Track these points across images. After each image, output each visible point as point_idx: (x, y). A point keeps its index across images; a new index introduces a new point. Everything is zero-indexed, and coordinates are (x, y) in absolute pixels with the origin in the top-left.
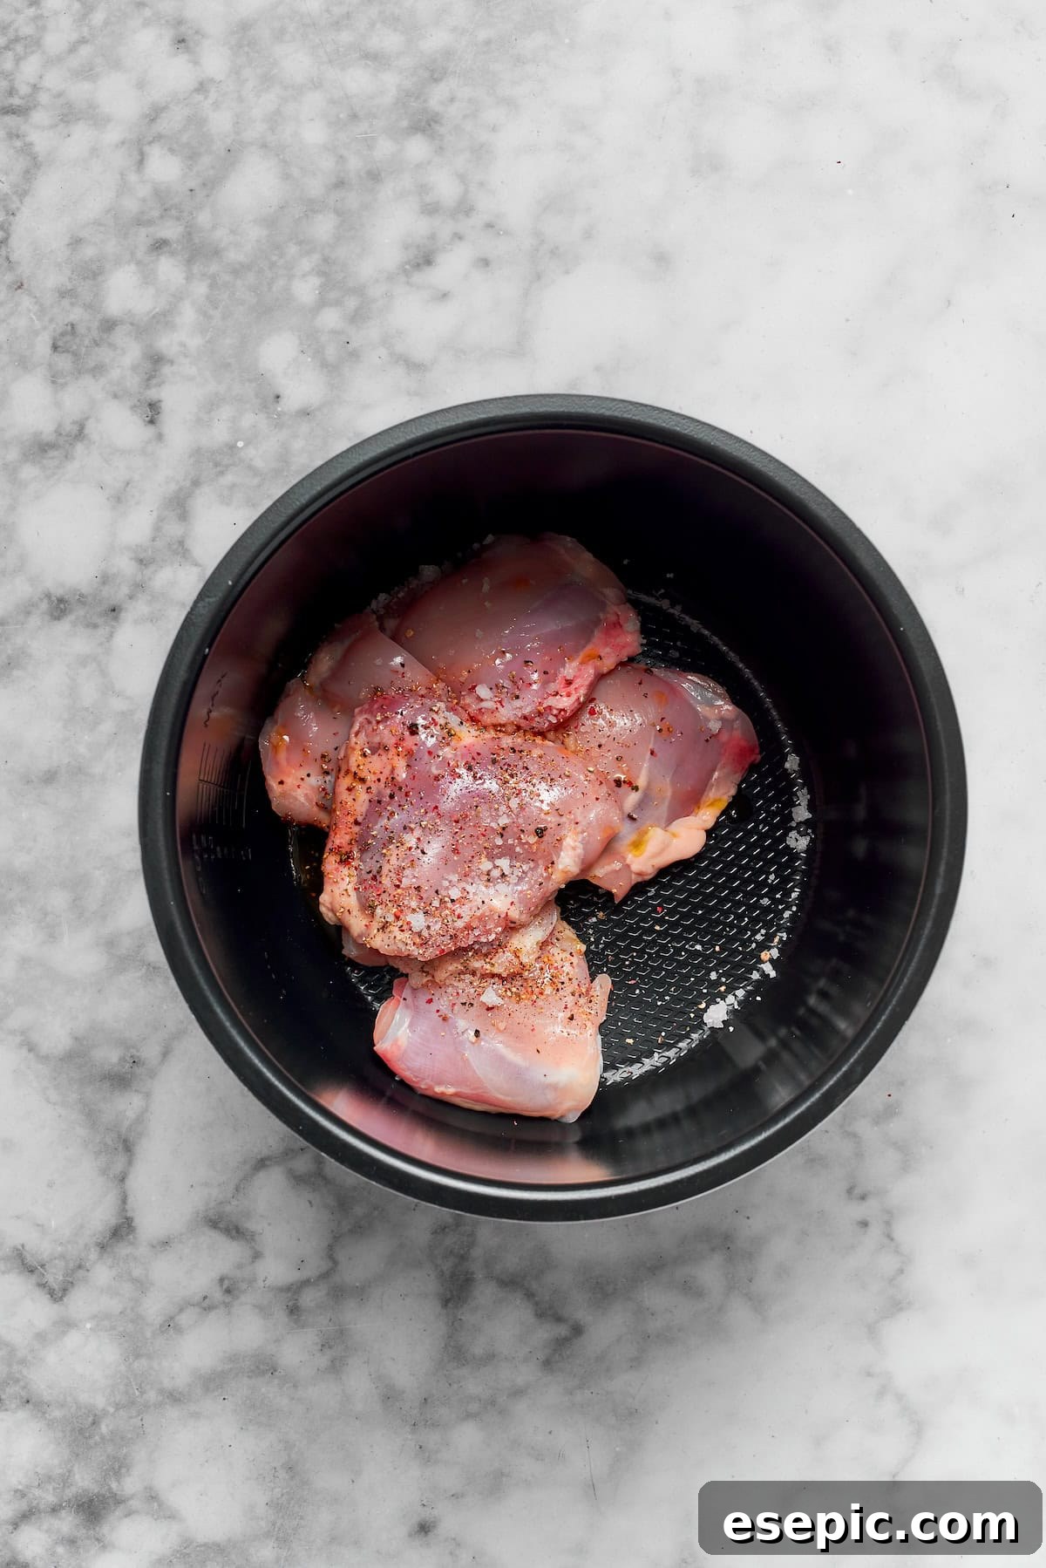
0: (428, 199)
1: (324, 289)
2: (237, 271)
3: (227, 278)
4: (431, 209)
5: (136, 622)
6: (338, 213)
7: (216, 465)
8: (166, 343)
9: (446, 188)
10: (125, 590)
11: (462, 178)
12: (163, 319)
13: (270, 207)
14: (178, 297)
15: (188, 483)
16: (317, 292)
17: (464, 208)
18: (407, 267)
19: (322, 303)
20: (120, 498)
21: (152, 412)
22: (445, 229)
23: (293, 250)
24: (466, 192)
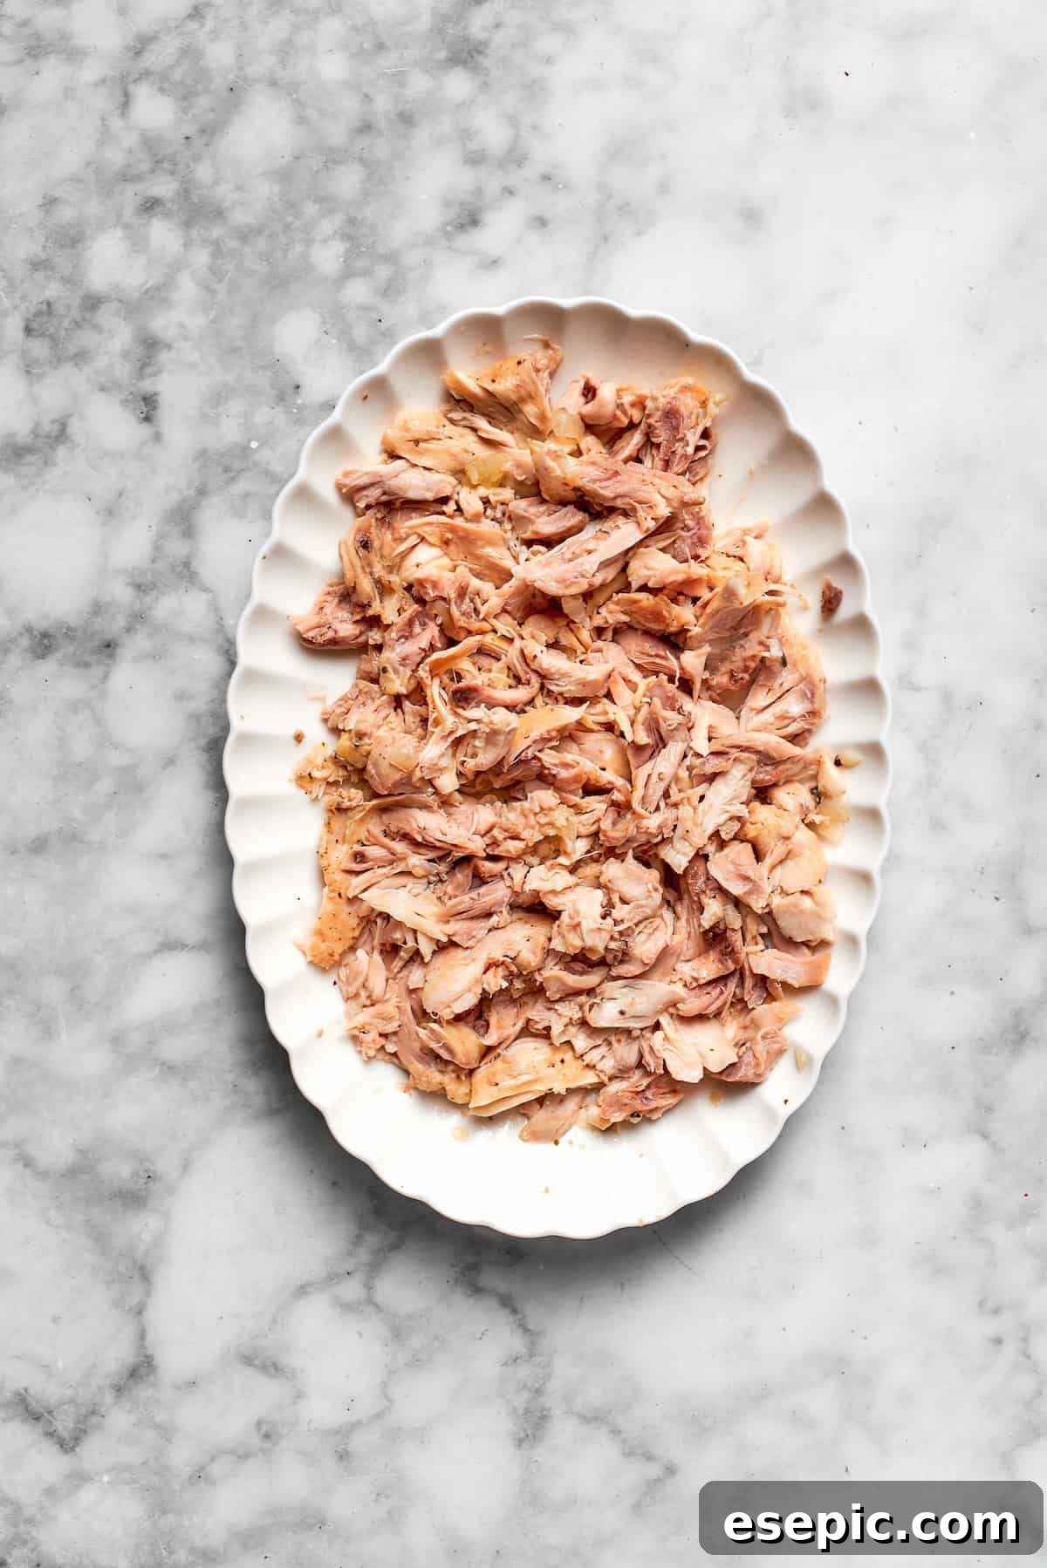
0: (472, 146)
1: (348, 257)
2: (245, 235)
3: (233, 244)
4: (475, 159)
5: (136, 660)
6: (362, 161)
7: (226, 470)
8: (162, 323)
9: (493, 133)
10: (121, 622)
11: (513, 121)
12: (157, 295)
13: (283, 157)
14: (176, 267)
15: (192, 492)
16: (342, 259)
17: (515, 157)
18: (449, 228)
19: (348, 274)
20: (111, 512)
21: (148, 408)
22: (493, 183)
23: (311, 209)
24: (517, 136)
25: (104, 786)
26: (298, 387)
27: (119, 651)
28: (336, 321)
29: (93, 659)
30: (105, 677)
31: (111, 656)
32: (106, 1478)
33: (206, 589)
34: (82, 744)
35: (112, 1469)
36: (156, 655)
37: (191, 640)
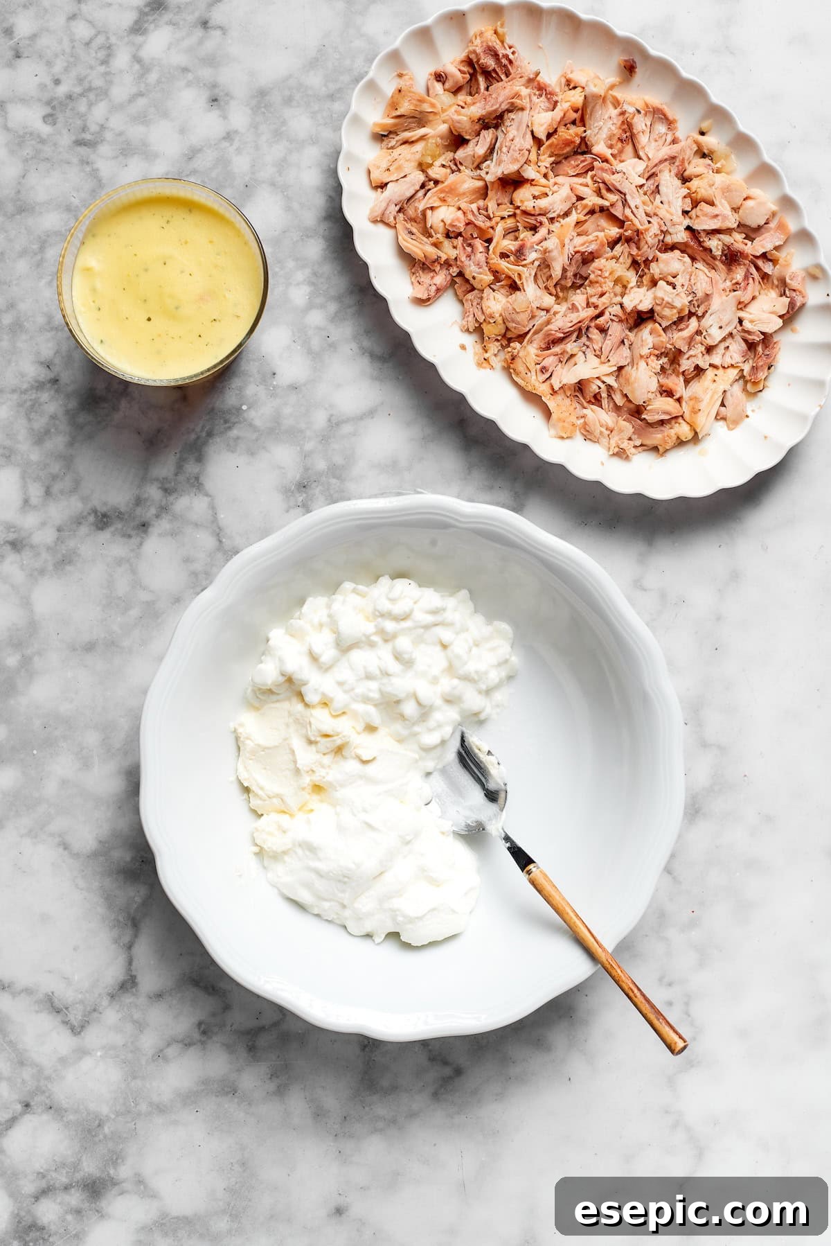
25: (134, 612)
26: (274, 374)
27: (150, 529)
28: (301, 335)
29: (133, 533)
30: (141, 544)
31: (145, 532)
32: (99, 1054)
33: (207, 495)
34: (122, 586)
35: (103, 1048)
36: (173, 534)
37: (196, 525)
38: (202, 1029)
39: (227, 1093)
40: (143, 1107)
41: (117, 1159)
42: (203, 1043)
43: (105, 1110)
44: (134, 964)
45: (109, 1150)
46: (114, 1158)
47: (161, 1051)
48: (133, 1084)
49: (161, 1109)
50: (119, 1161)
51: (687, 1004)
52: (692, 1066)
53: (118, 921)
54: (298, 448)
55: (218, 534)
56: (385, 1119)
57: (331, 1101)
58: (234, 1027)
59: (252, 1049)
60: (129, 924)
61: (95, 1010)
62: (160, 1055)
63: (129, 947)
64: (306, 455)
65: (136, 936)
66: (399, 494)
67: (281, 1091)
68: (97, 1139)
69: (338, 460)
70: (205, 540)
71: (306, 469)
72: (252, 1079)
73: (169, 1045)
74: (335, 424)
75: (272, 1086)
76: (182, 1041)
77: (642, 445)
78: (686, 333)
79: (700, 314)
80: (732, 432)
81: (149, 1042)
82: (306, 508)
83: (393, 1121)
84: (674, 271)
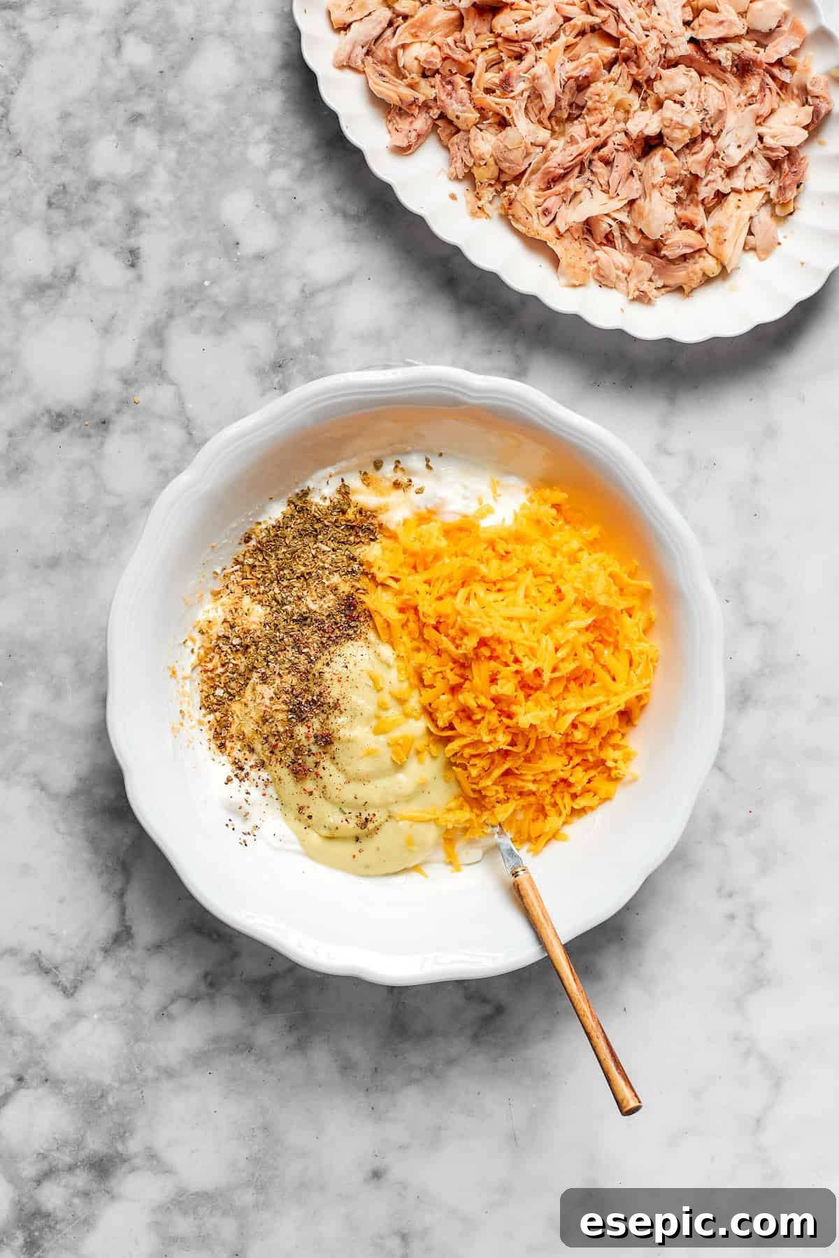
25: (100, 520)
26: (238, 244)
27: (111, 426)
28: (265, 199)
29: (93, 432)
30: (102, 444)
31: (106, 430)
32: (96, 1016)
33: (173, 384)
34: (85, 492)
35: (100, 1009)
36: (137, 429)
37: (162, 418)
38: (208, 980)
39: (242, 1051)
40: (150, 1072)
41: (125, 1132)
42: (211, 997)
43: (107, 1079)
44: (127, 913)
45: (115, 1123)
46: (122, 1131)
47: (165, 1008)
48: (136, 1047)
49: (169, 1073)
50: (127, 1135)
51: (751, 916)
52: (762, 986)
53: (107, 866)
54: (269, 324)
55: (188, 426)
56: (421, 1069)
57: (358, 1052)
58: (244, 977)
59: (266, 1000)
60: (119, 869)
61: (88, 968)
62: (163, 1014)
63: (121, 894)
64: (279, 331)
65: (128, 881)
66: (387, 367)
67: (301, 1046)
68: (101, 1112)
69: (315, 333)
70: (174, 434)
71: (281, 346)
72: (267, 1034)
73: (173, 1001)
74: (309, 294)
75: (291, 1040)
76: (186, 996)
77: (664, 286)
78: (701, 156)
79: (714, 133)
80: (763, 263)
81: (150, 999)
82: (283, 388)
83: (430, 1070)
84: (681, 88)
